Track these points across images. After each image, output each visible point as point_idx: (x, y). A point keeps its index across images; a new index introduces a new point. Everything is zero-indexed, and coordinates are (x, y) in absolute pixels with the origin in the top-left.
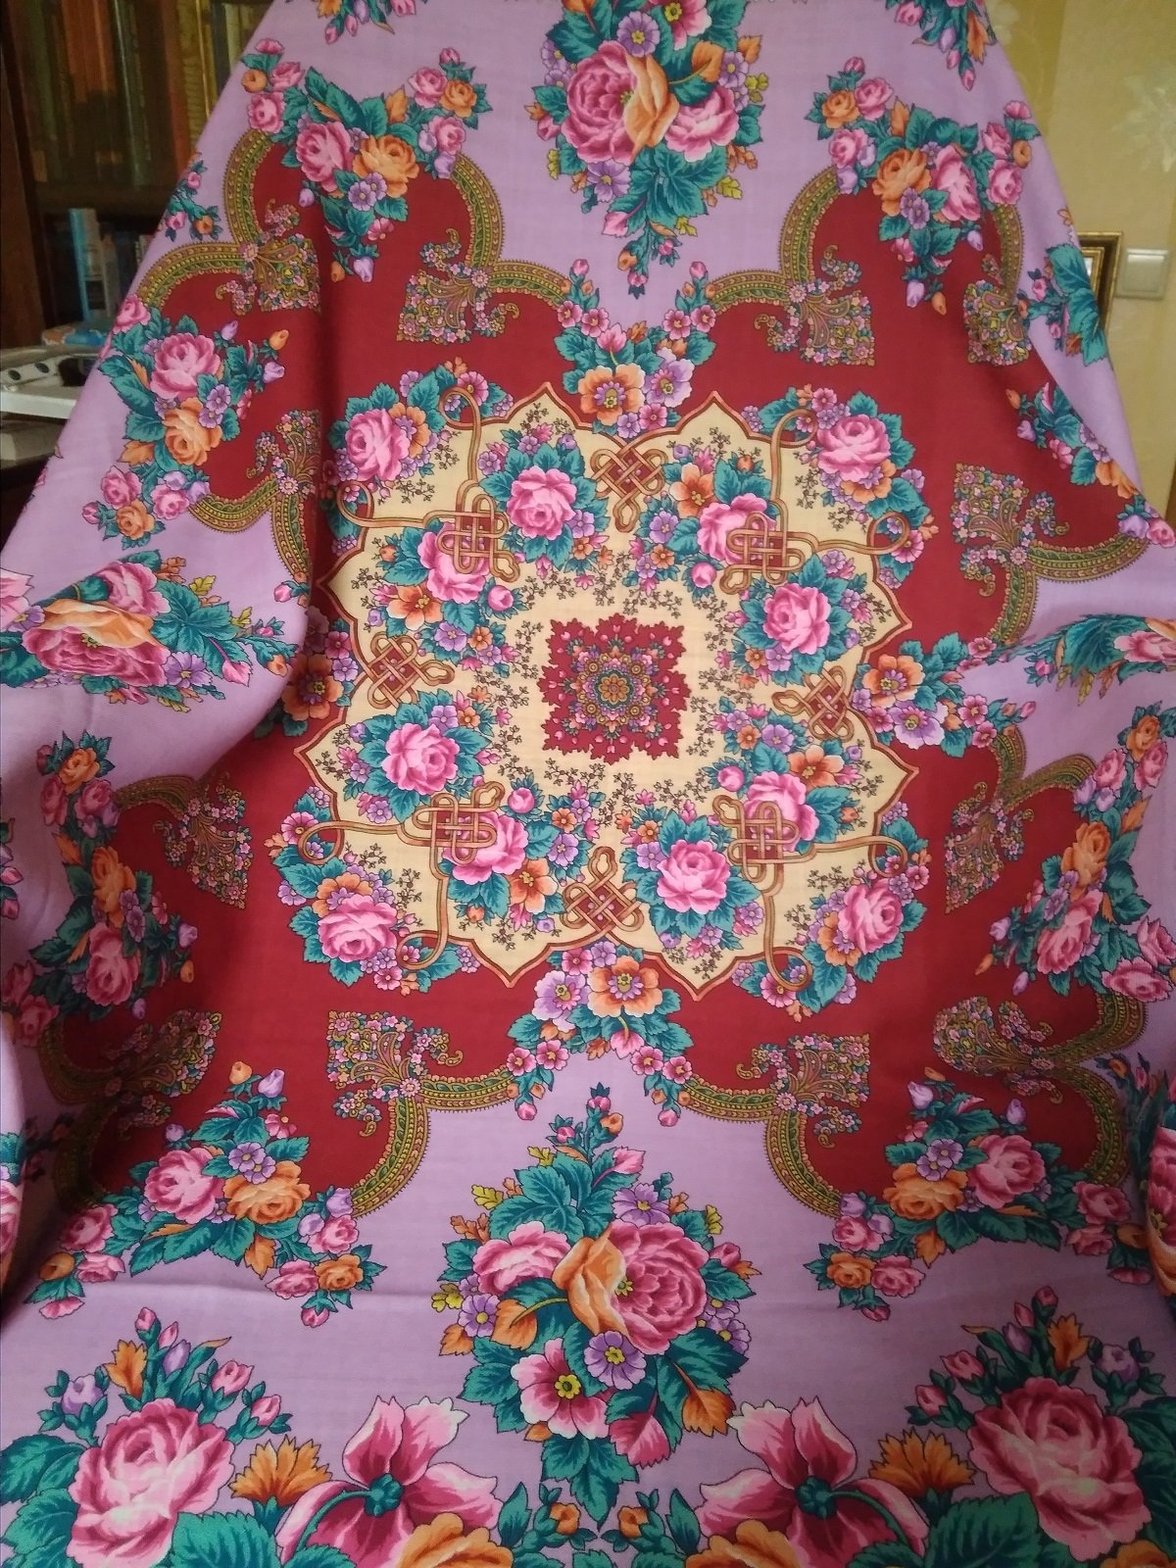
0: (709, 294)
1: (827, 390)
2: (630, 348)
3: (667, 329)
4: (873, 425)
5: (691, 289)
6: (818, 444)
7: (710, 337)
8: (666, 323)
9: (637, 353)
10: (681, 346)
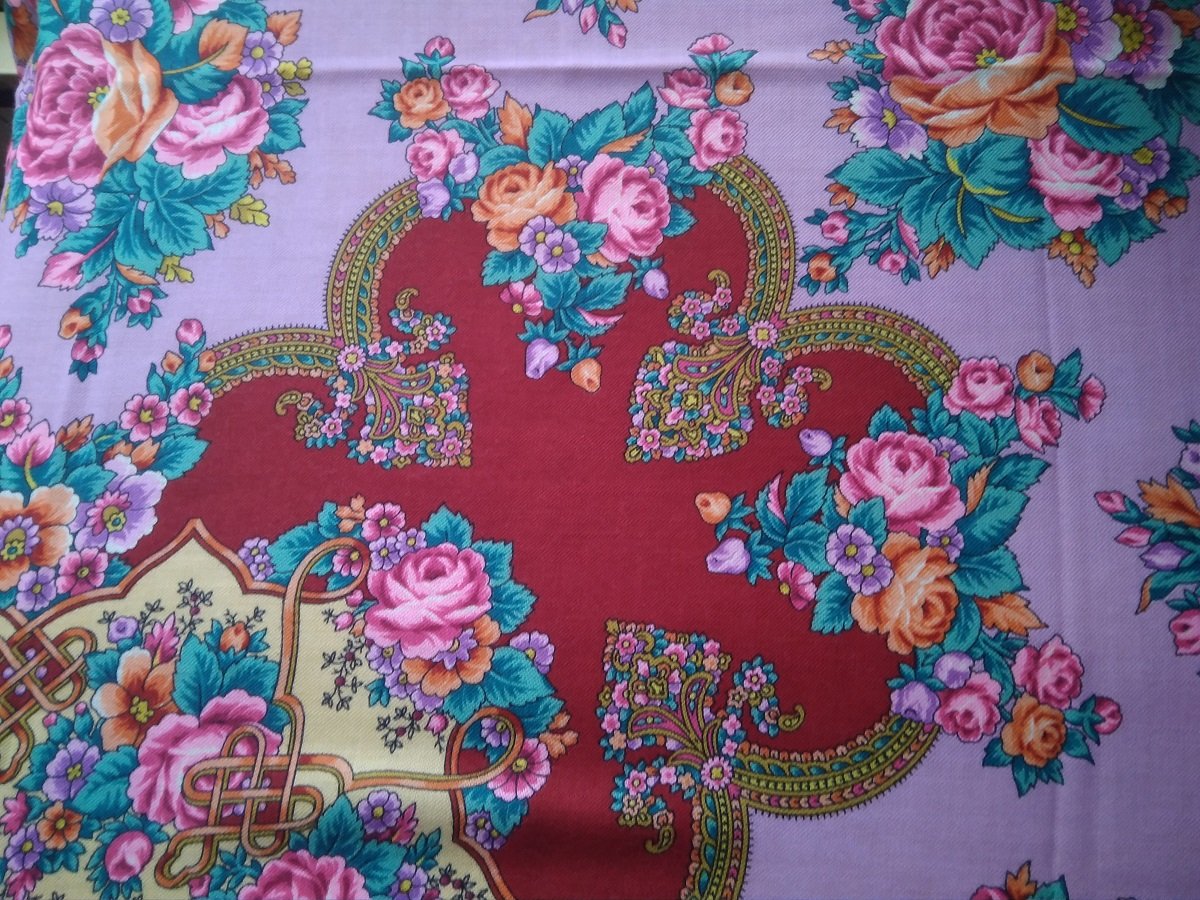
0: (206, 365)
1: (389, 507)
2: (60, 459)
3: (126, 425)
4: (467, 560)
5: (176, 361)
6: (367, 596)
7: (199, 433)
8: (126, 417)
9: (69, 467)
10: (149, 450)
